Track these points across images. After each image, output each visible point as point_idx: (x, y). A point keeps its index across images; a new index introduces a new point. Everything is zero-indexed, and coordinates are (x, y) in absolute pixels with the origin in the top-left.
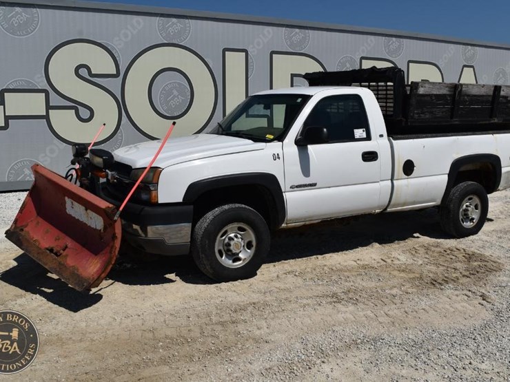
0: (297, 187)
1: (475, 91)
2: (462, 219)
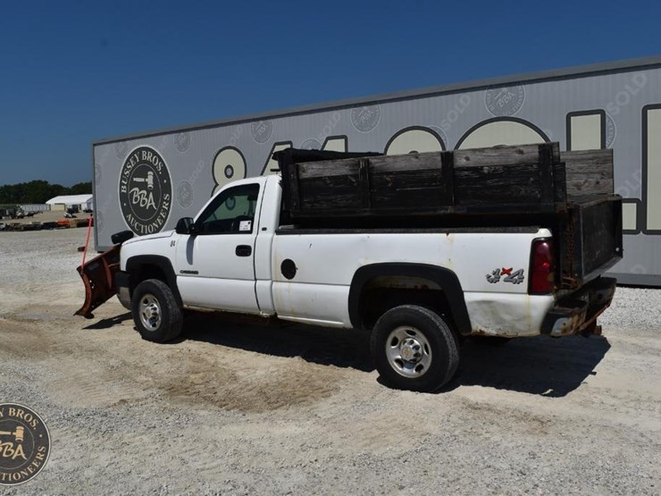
0: (185, 272)
1: (401, 166)
2: (397, 361)
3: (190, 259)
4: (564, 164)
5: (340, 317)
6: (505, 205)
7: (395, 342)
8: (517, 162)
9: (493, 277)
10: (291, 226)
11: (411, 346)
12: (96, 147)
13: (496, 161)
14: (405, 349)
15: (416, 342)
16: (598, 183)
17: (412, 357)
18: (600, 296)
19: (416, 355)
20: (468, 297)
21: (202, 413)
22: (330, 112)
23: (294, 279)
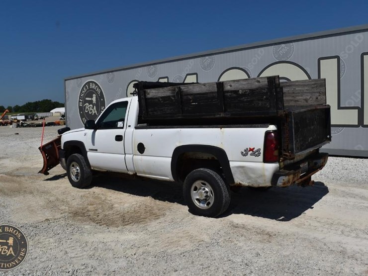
0: (91, 150)
2: (197, 199)
3: (93, 143)
4: (282, 88)
5: (167, 175)
6: (251, 112)
7: (196, 189)
8: (257, 87)
9: (244, 153)
10: (145, 124)
11: (204, 192)
12: (66, 82)
13: (246, 87)
14: (201, 193)
15: (207, 189)
16: (317, 98)
17: (204, 198)
18: (316, 163)
19: (207, 196)
20: (232, 164)
21: (86, 227)
22: (188, 60)
23: (144, 154)
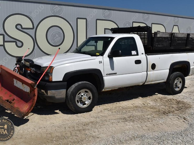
0: (109, 74)
1: (180, 36)
2: (175, 87)
3: (112, 67)
23: (155, 70)
